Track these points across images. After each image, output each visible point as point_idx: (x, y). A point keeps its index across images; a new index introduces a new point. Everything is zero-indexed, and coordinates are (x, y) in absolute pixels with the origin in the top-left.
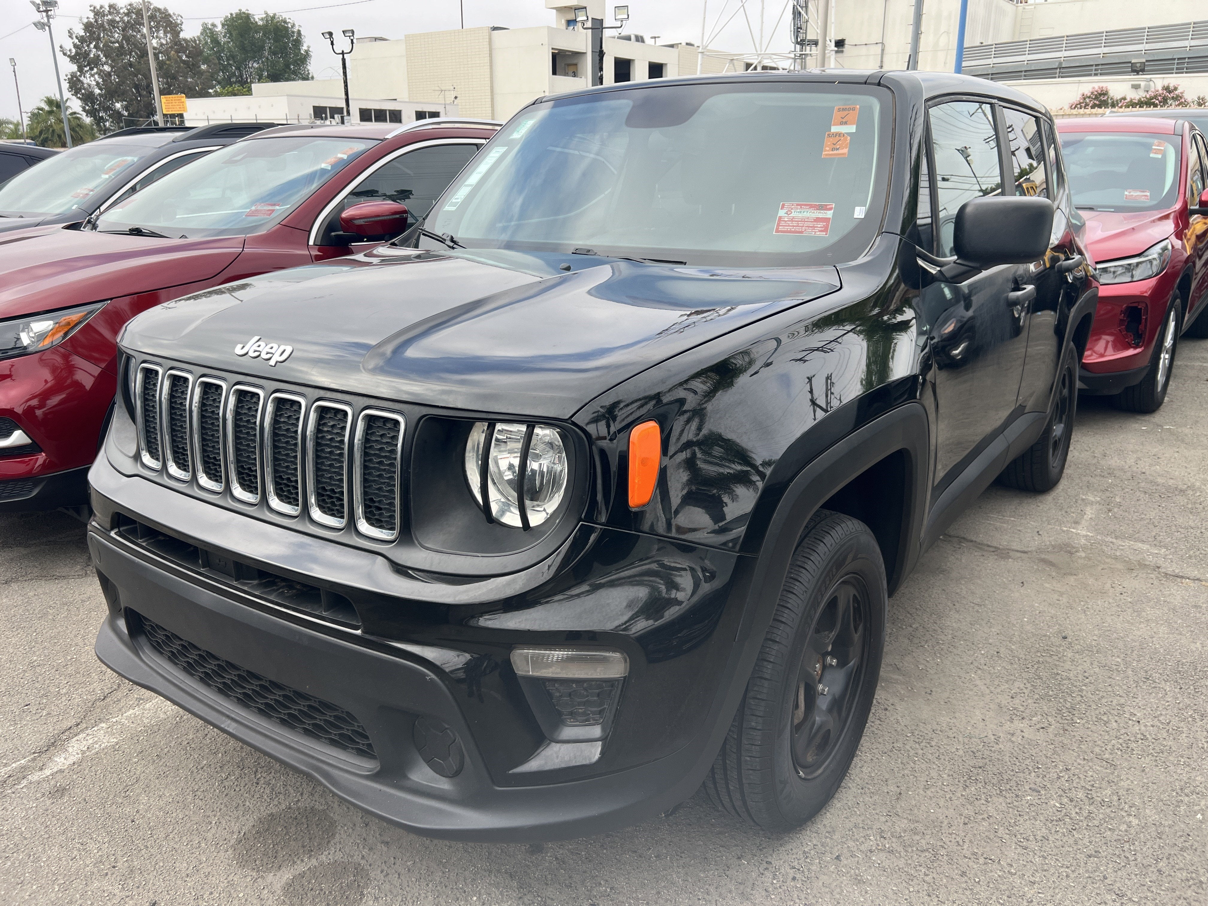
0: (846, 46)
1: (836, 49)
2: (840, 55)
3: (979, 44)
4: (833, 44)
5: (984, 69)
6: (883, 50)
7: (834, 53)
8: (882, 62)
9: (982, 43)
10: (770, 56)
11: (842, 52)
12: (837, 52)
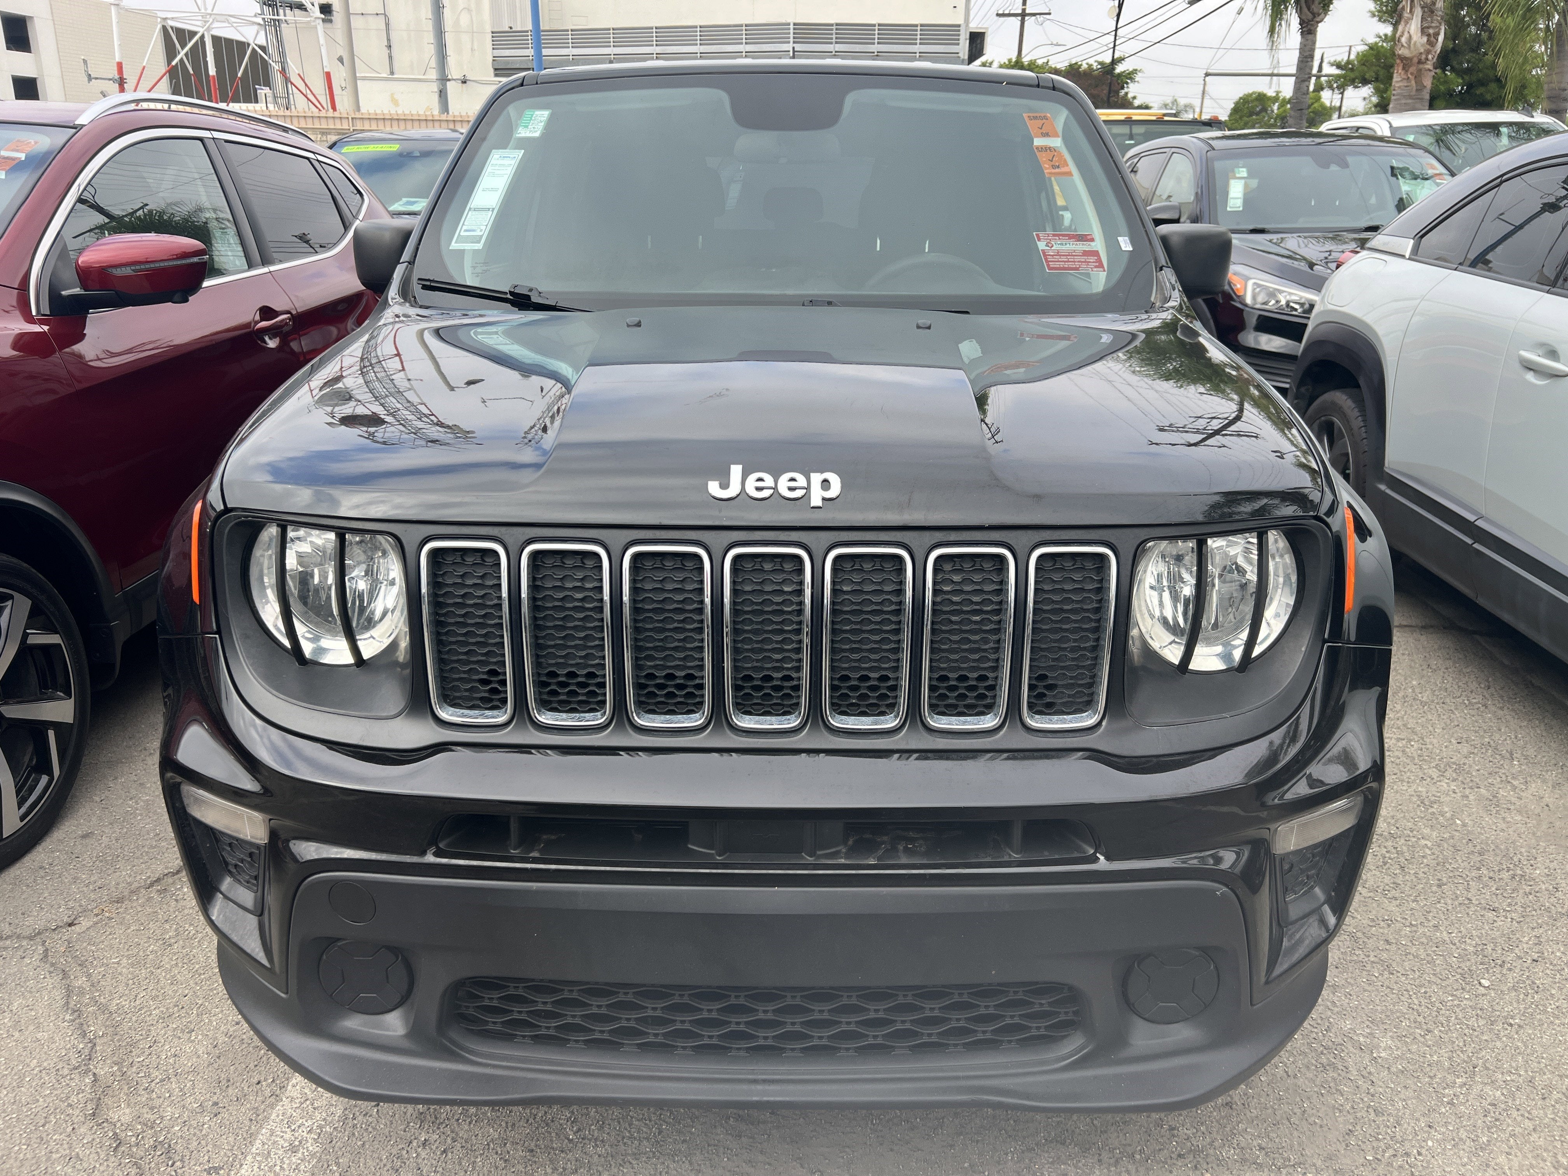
0: (334, 13)
1: (323, 16)
2: (328, 25)
3: (508, 29)
4: (317, 9)
5: (521, 61)
6: (387, 25)
7: (321, 21)
8: (389, 40)
9: (511, 28)
10: (226, 18)
11: (331, 21)
12: (324, 21)
